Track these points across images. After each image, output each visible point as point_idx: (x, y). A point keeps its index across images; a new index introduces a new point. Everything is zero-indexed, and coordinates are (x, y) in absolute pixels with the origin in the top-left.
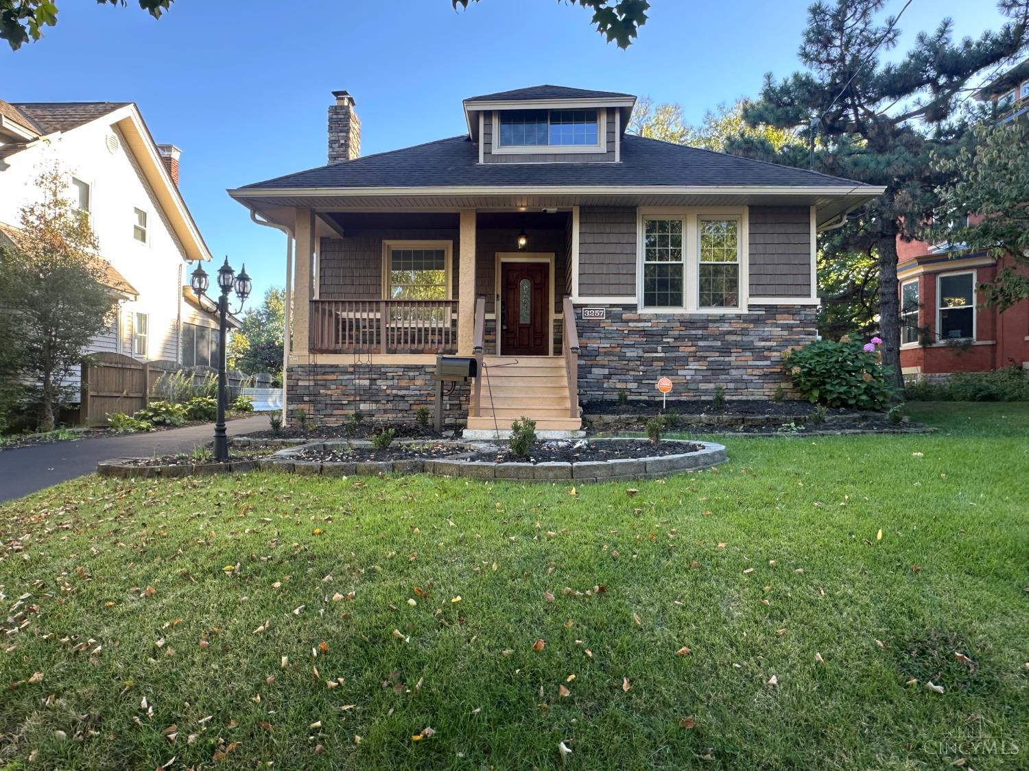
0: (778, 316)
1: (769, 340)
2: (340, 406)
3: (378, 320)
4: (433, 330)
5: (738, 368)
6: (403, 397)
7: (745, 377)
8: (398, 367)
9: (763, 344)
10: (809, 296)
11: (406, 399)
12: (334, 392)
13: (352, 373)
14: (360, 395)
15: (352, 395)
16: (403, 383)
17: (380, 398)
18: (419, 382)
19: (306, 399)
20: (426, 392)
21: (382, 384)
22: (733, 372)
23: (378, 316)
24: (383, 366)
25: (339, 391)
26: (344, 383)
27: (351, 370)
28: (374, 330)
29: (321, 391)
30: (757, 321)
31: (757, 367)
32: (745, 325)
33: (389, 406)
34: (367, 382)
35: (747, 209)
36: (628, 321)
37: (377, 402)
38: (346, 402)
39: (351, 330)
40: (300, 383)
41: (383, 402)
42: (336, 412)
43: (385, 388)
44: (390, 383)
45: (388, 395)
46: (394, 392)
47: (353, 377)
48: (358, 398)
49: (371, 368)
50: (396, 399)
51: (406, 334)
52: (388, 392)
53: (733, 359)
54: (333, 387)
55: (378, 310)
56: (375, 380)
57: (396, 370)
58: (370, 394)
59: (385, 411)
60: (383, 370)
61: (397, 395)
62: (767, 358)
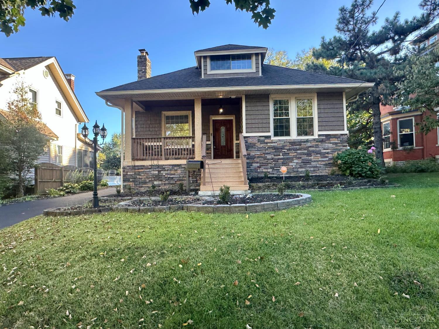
0: (331, 139)
1: (328, 149)
2: (145, 183)
3: (161, 146)
4: (185, 149)
5: (314, 161)
6: (172, 178)
7: (318, 165)
8: (170, 165)
9: (325, 151)
10: (344, 130)
11: (174, 179)
12: (143, 177)
13: (150, 169)
14: (154, 178)
15: (151, 178)
16: (172, 172)
17: (163, 179)
18: (179, 172)
19: (131, 180)
20: (182, 176)
21: (164, 173)
22: (313, 163)
23: (161, 144)
24: (164, 165)
25: (145, 177)
26: (147, 173)
27: (150, 167)
28: (159, 150)
29: (138, 177)
30: (322, 141)
31: (323, 161)
32: (317, 143)
33: (167, 182)
34: (157, 172)
35: (316, 95)
36: (267, 143)
37: (161, 181)
38: (148, 181)
39: (149, 150)
40: (128, 173)
41: (165, 180)
42: (143, 185)
43: (165, 174)
44: (167, 172)
45: (166, 178)
46: (169, 176)
47: (151, 170)
48: (153, 179)
49: (158, 166)
50: (169, 179)
51: (173, 151)
52: (166, 176)
53: (312, 158)
54: (142, 175)
55: (161, 141)
56: (161, 171)
57: (169, 167)
58: (158, 177)
59: (165, 184)
60: (164, 167)
61: (170, 178)
62: (327, 157)
